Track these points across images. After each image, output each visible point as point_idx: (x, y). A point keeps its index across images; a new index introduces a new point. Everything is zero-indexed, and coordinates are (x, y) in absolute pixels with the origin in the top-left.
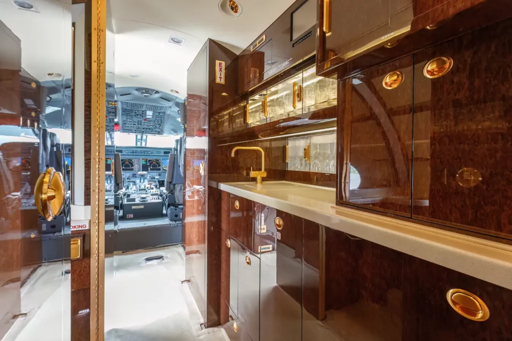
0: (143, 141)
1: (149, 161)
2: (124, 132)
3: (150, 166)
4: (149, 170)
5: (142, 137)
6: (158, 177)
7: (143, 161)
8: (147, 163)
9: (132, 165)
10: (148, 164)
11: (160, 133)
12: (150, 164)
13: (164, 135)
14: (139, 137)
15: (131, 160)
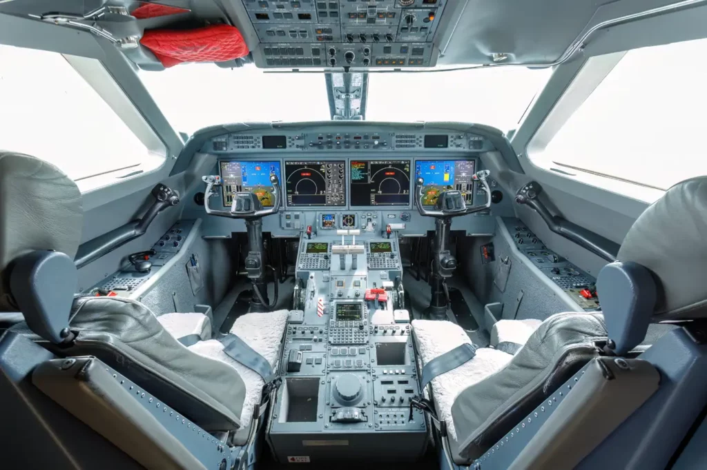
0: (352, 96)
1: (375, 167)
2: (271, 63)
3: (375, 186)
4: (373, 201)
5: (347, 81)
6: (400, 226)
7: (357, 167)
8: (366, 177)
9: (322, 186)
10: (370, 181)
11: (421, 57)
12: (378, 179)
13: (438, 67)
14: (338, 80)
15: (319, 166)
